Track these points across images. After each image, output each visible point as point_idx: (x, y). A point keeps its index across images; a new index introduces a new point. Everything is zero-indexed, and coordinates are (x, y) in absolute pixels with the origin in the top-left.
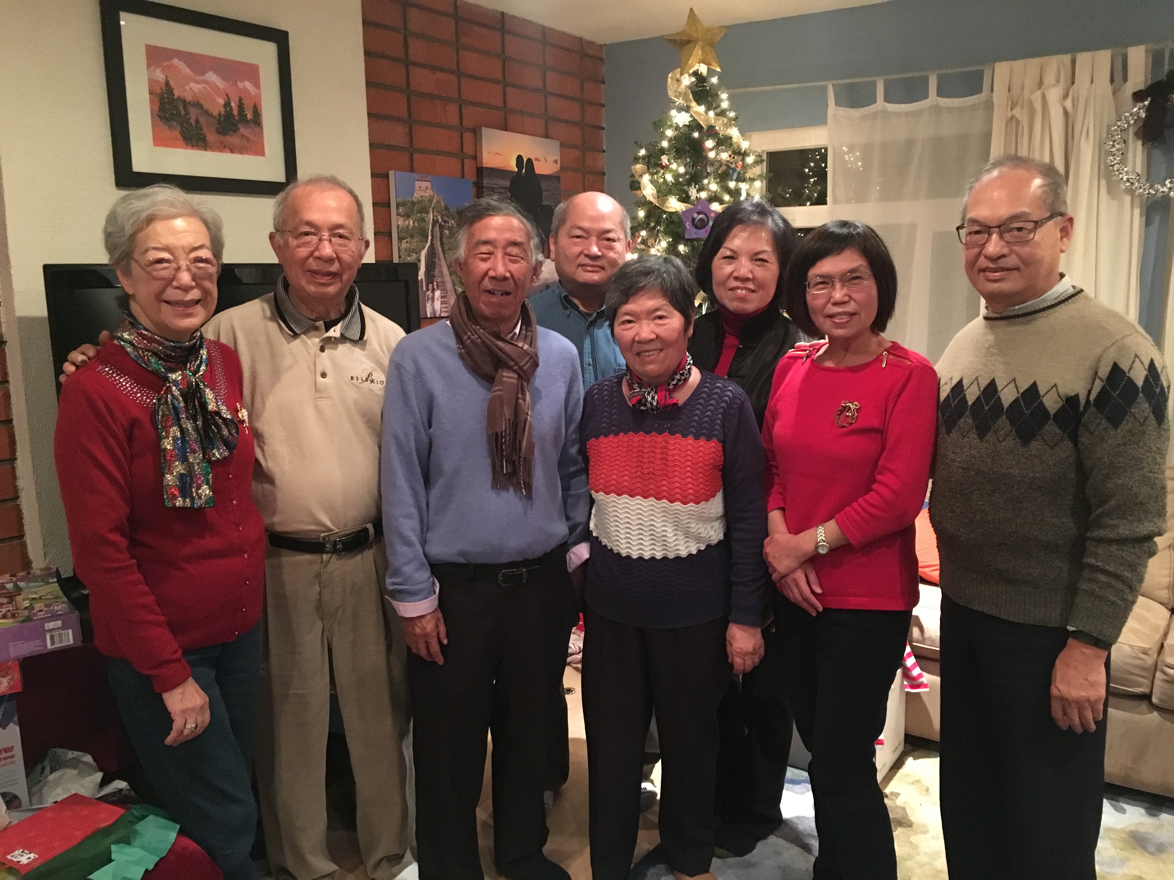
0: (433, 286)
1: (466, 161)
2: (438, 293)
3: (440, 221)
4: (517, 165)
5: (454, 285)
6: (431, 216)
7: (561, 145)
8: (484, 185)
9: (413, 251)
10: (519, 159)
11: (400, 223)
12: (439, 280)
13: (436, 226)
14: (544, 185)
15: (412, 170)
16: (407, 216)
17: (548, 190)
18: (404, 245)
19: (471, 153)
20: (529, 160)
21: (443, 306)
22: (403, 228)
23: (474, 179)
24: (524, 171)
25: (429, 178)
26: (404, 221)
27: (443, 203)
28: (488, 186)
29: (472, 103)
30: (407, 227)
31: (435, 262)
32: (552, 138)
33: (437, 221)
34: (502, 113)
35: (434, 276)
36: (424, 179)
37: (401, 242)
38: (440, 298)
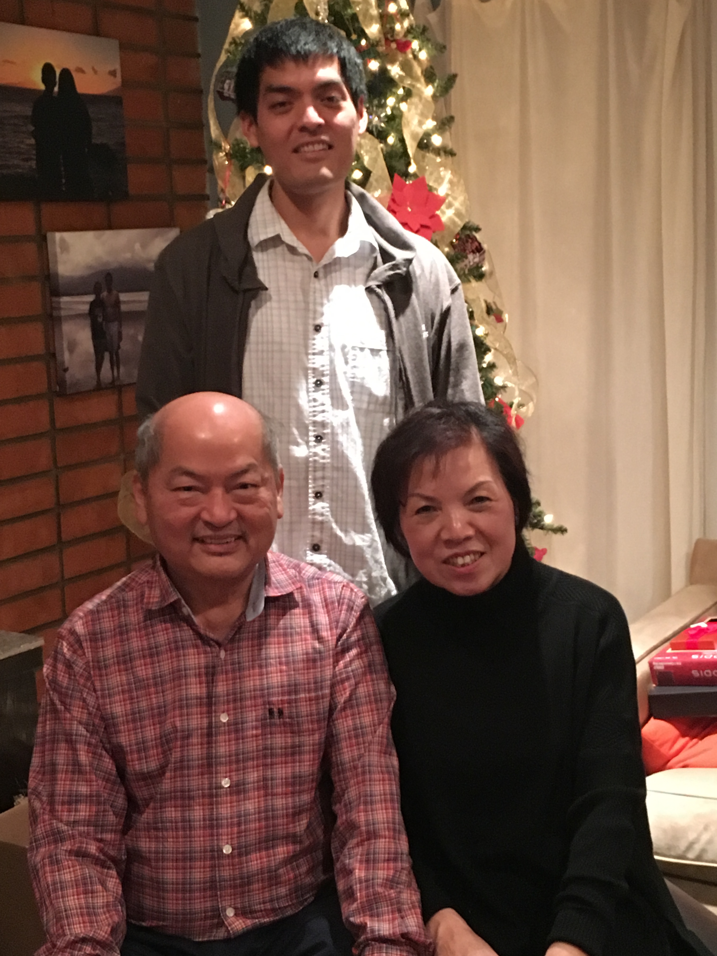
4: (44, 80)
7: (122, 47)
10: (48, 70)
14: (92, 111)
20: (66, 73)
24: (56, 89)
32: (107, 36)
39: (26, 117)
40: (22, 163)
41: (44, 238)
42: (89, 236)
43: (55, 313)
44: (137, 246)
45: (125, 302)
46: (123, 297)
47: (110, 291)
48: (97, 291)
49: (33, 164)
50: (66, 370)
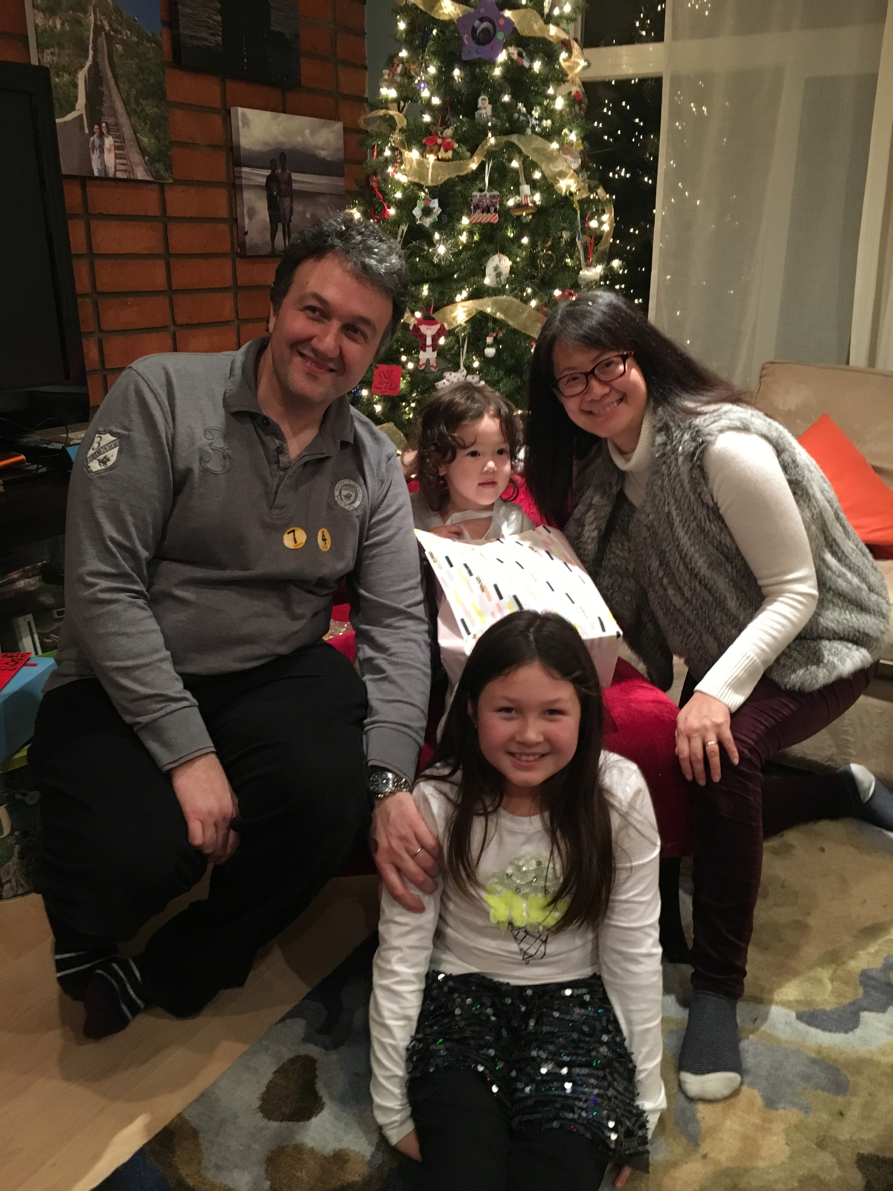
0: (100, 128)
2: (109, 141)
3: (107, 28)
5: (135, 131)
9: (65, 69)
11: (39, 21)
12: (111, 121)
13: (100, 35)
16: (51, 11)
18: (48, 57)
21: (118, 161)
22: (45, 30)
26: (46, 18)
30: (52, 30)
31: (102, 92)
33: (102, 28)
35: (101, 114)
37: (43, 52)
38: (113, 148)
41: (229, 112)
42: (267, 115)
43: (237, 182)
44: (307, 132)
45: (297, 181)
46: (295, 176)
47: (284, 169)
48: (273, 167)
49: (220, 39)
50: (246, 233)
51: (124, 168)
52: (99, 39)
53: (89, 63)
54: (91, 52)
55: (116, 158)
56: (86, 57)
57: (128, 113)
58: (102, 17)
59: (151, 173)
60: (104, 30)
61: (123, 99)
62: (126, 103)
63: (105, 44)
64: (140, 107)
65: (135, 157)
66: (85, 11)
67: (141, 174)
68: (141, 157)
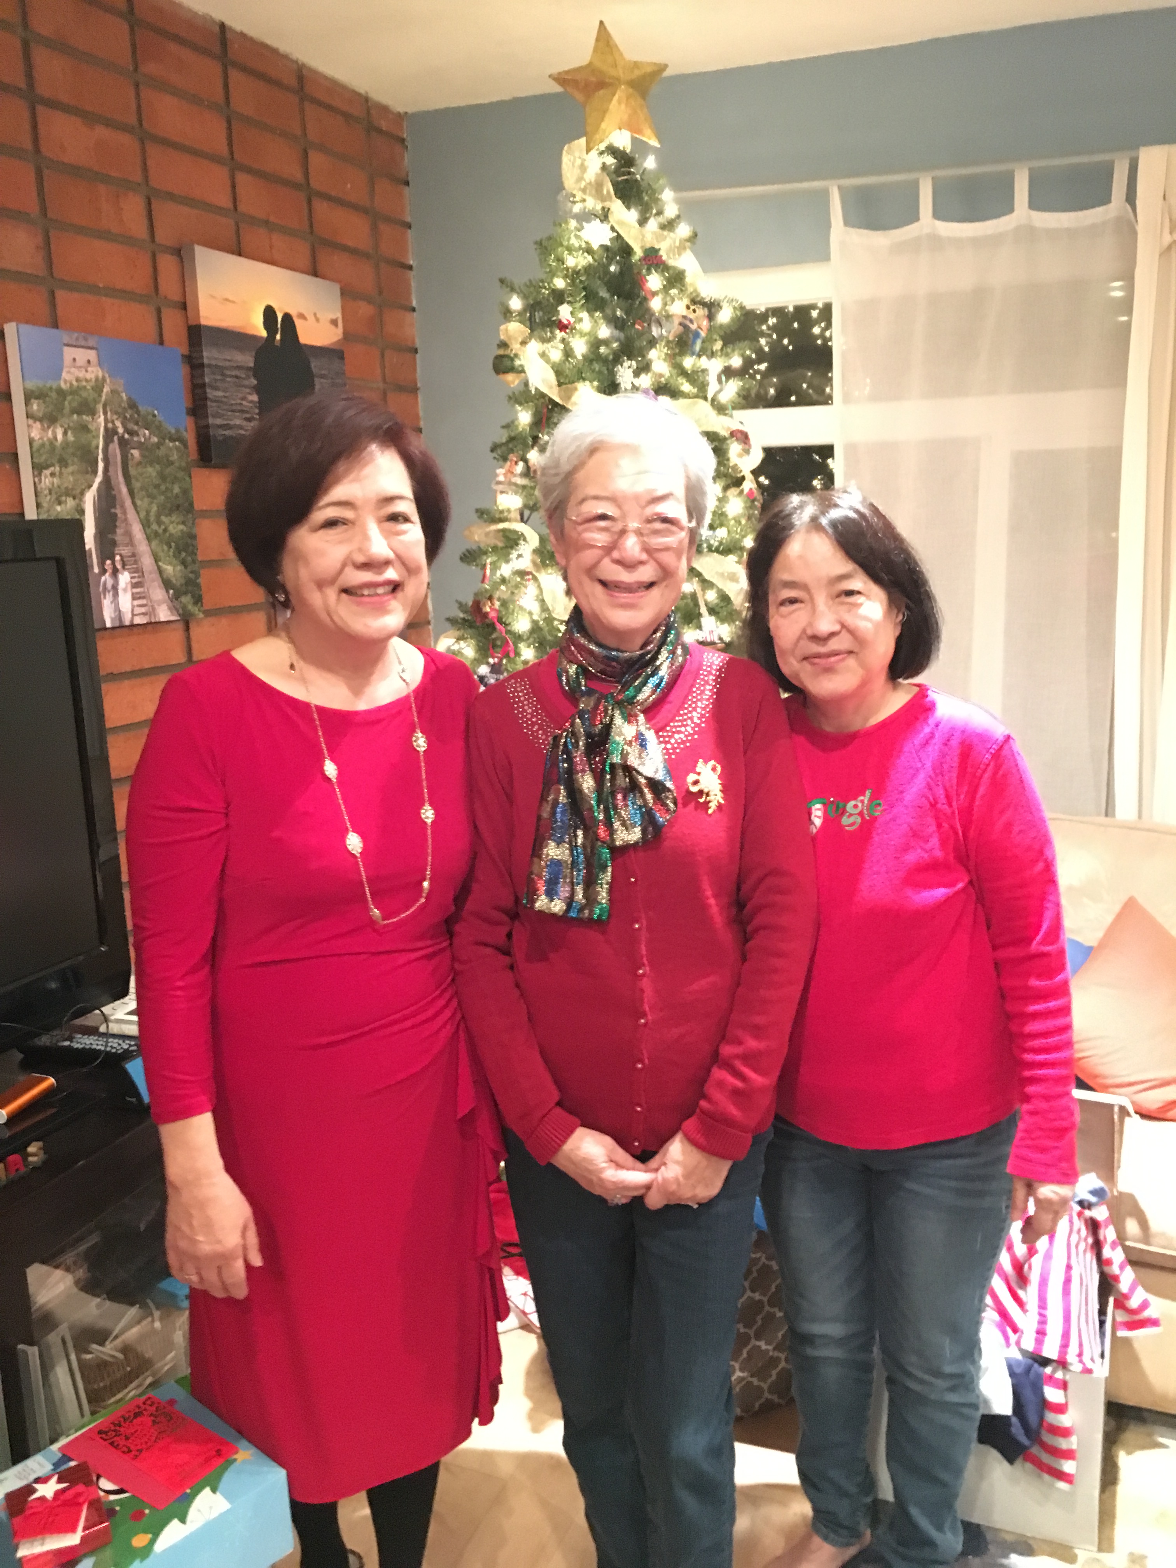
0: (113, 563)
1: (167, 313)
2: (124, 578)
3: (121, 430)
4: (266, 325)
5: (157, 560)
6: (101, 419)
7: (342, 291)
8: (206, 361)
9: (68, 493)
10: (269, 313)
11: (35, 434)
12: (126, 551)
13: (112, 441)
15: (55, 325)
16: (50, 419)
17: (322, 376)
18: (47, 481)
19: (177, 297)
20: (287, 317)
21: (136, 603)
22: (43, 445)
23: (184, 350)
24: (278, 337)
25: (91, 343)
26: (43, 429)
27: (124, 395)
28: (214, 362)
29: (171, 196)
30: (51, 443)
31: (116, 515)
32: (327, 278)
33: (115, 431)
34: (232, 222)
35: (114, 543)
36: (83, 343)
37: (40, 474)
38: (129, 586)
39: (249, 369)
40: (245, 423)
51: (143, 610)
52: (111, 446)
53: (99, 479)
54: (101, 465)
55: (134, 599)
56: (95, 472)
57: (149, 539)
58: (115, 417)
59: (178, 611)
60: (116, 433)
61: (141, 520)
62: (146, 524)
63: (118, 451)
64: (163, 527)
65: (158, 593)
66: (93, 413)
67: (164, 614)
68: (164, 591)
